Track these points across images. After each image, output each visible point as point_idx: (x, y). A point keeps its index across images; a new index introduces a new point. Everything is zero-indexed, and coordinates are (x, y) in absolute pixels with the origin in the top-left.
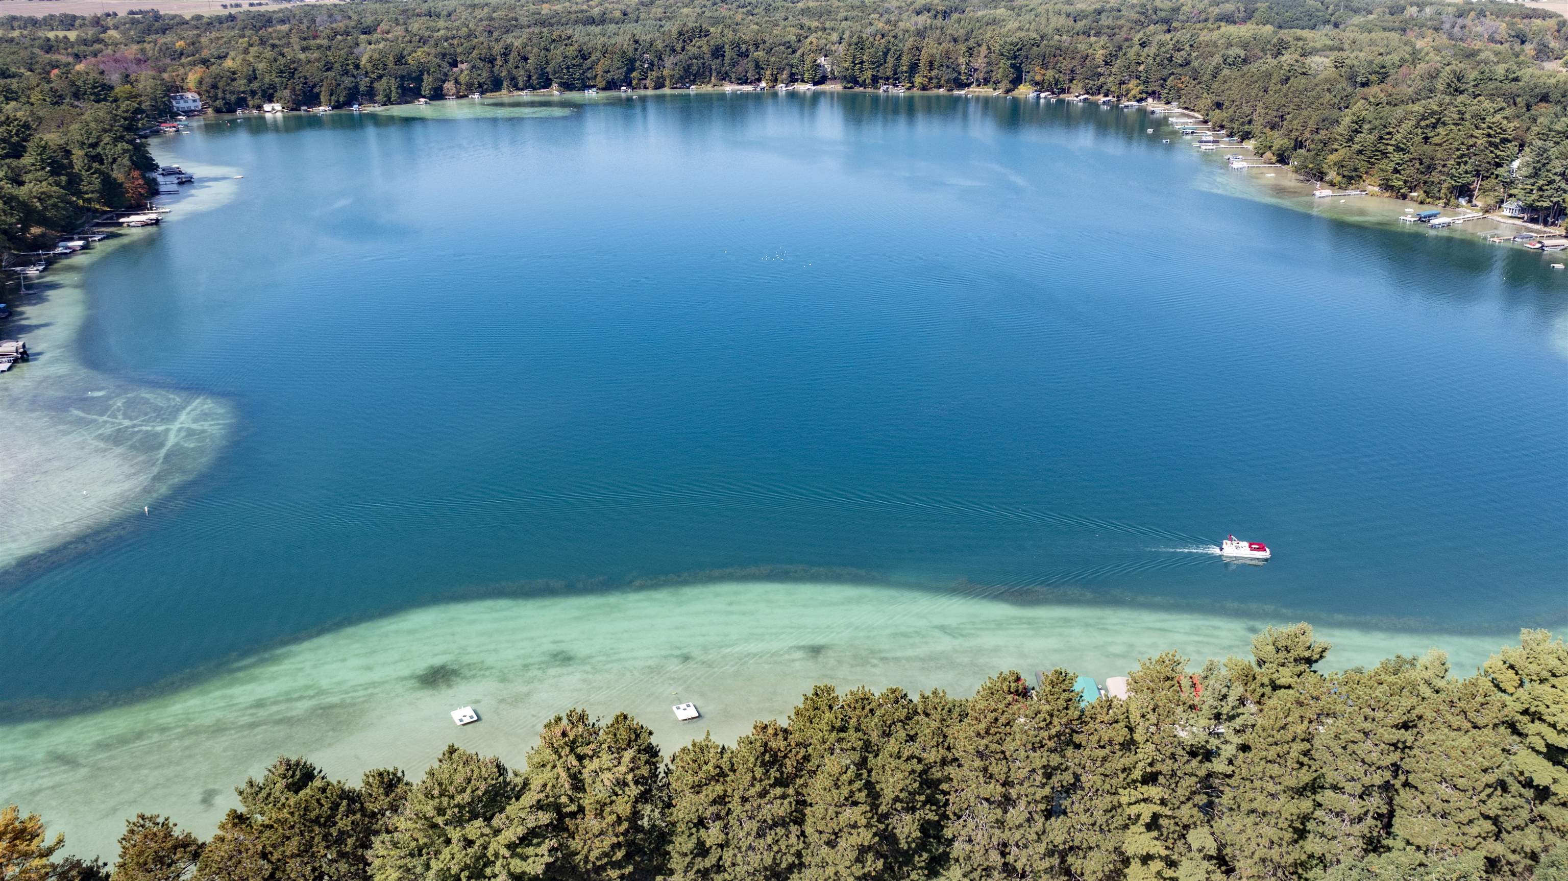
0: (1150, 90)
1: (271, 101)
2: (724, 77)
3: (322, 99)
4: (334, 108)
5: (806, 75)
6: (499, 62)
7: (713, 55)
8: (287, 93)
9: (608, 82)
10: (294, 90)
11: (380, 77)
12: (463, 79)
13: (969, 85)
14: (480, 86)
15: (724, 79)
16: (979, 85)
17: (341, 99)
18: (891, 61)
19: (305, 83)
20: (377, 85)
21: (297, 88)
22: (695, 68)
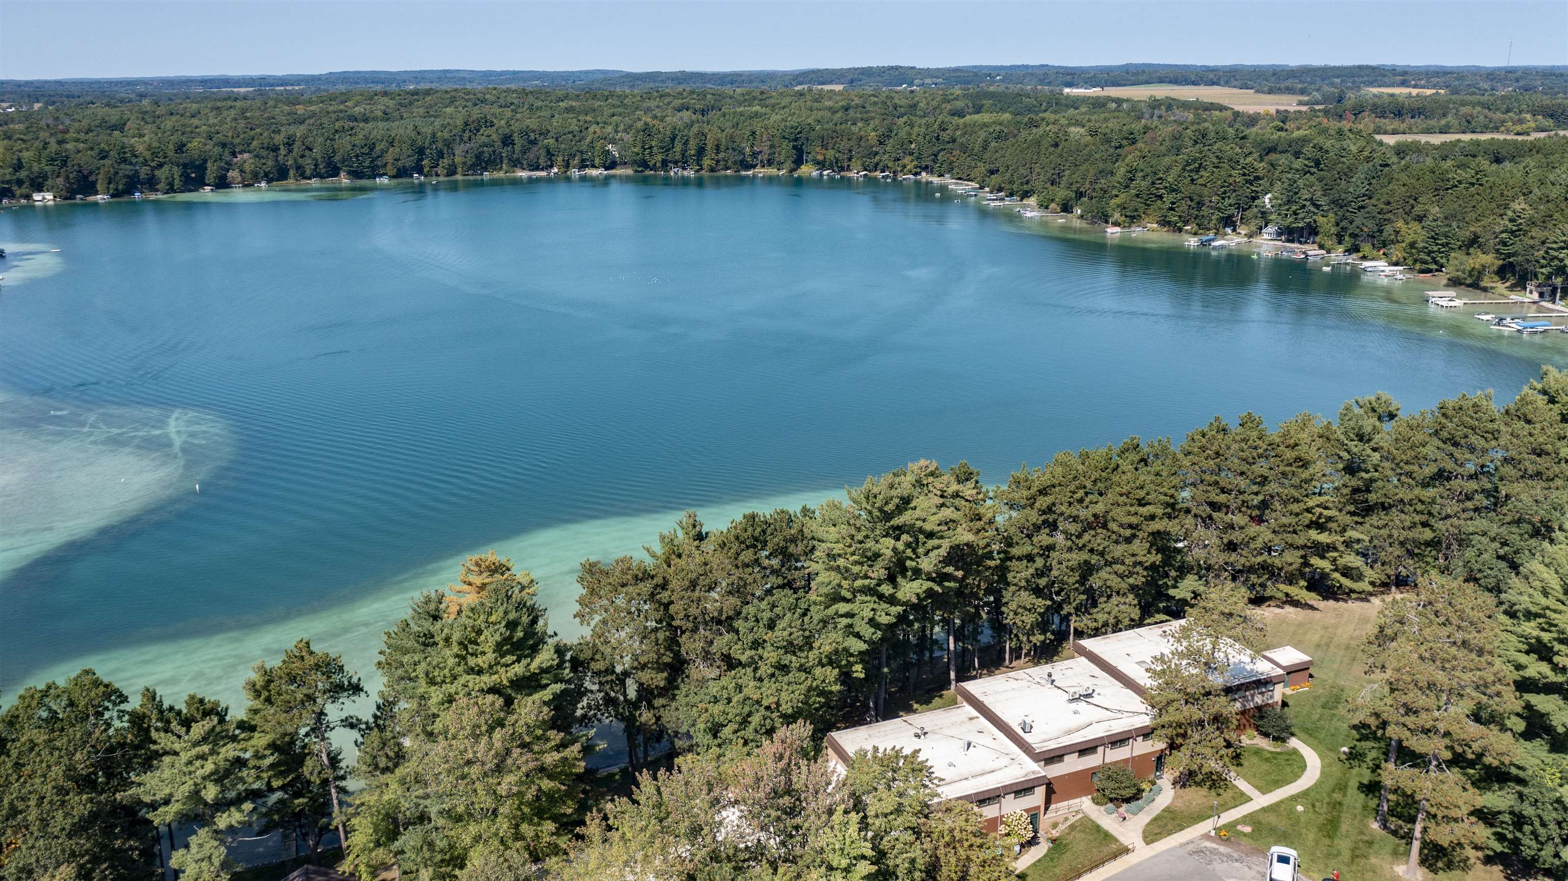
0: (924, 164)
1: (40, 190)
2: (516, 163)
3: (99, 187)
4: (113, 196)
5: (597, 161)
6: (283, 151)
7: (503, 143)
8: (60, 181)
9: (399, 170)
10: (67, 178)
11: (161, 166)
12: (248, 167)
13: (754, 167)
14: (266, 174)
15: (515, 166)
16: (763, 167)
17: (120, 187)
18: (678, 147)
19: (80, 172)
20: (157, 172)
21: (71, 176)
22: (487, 155)
